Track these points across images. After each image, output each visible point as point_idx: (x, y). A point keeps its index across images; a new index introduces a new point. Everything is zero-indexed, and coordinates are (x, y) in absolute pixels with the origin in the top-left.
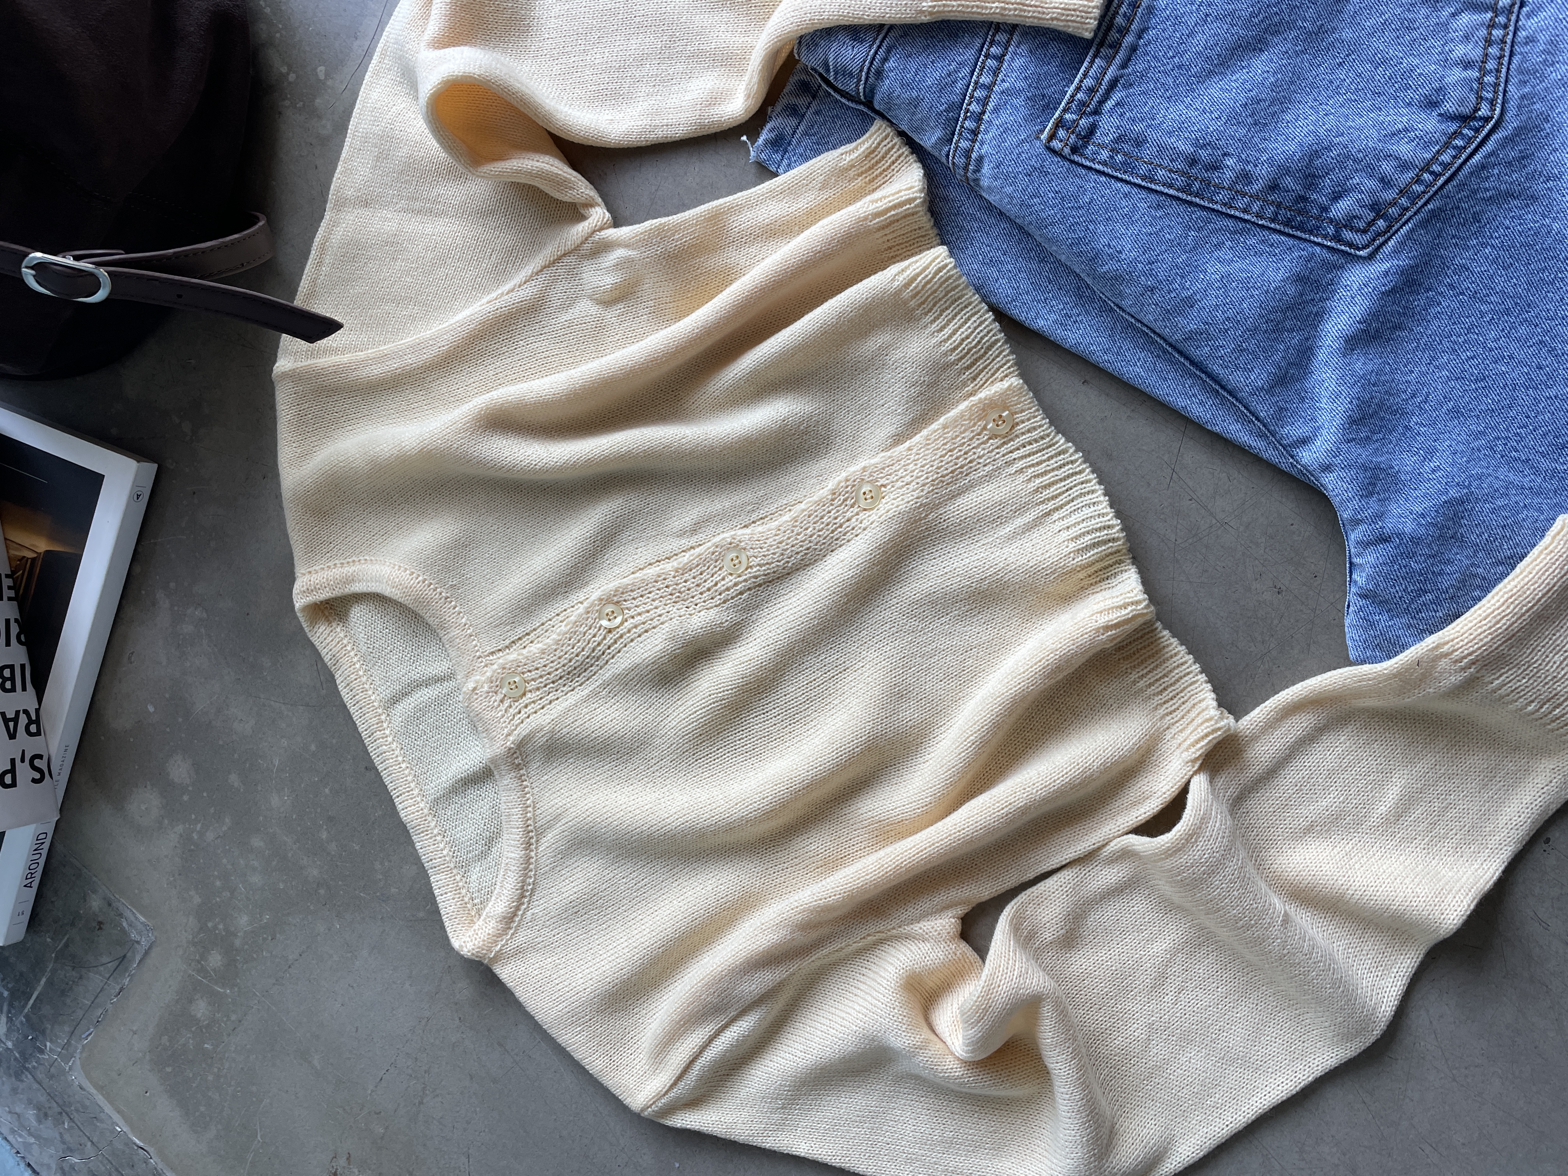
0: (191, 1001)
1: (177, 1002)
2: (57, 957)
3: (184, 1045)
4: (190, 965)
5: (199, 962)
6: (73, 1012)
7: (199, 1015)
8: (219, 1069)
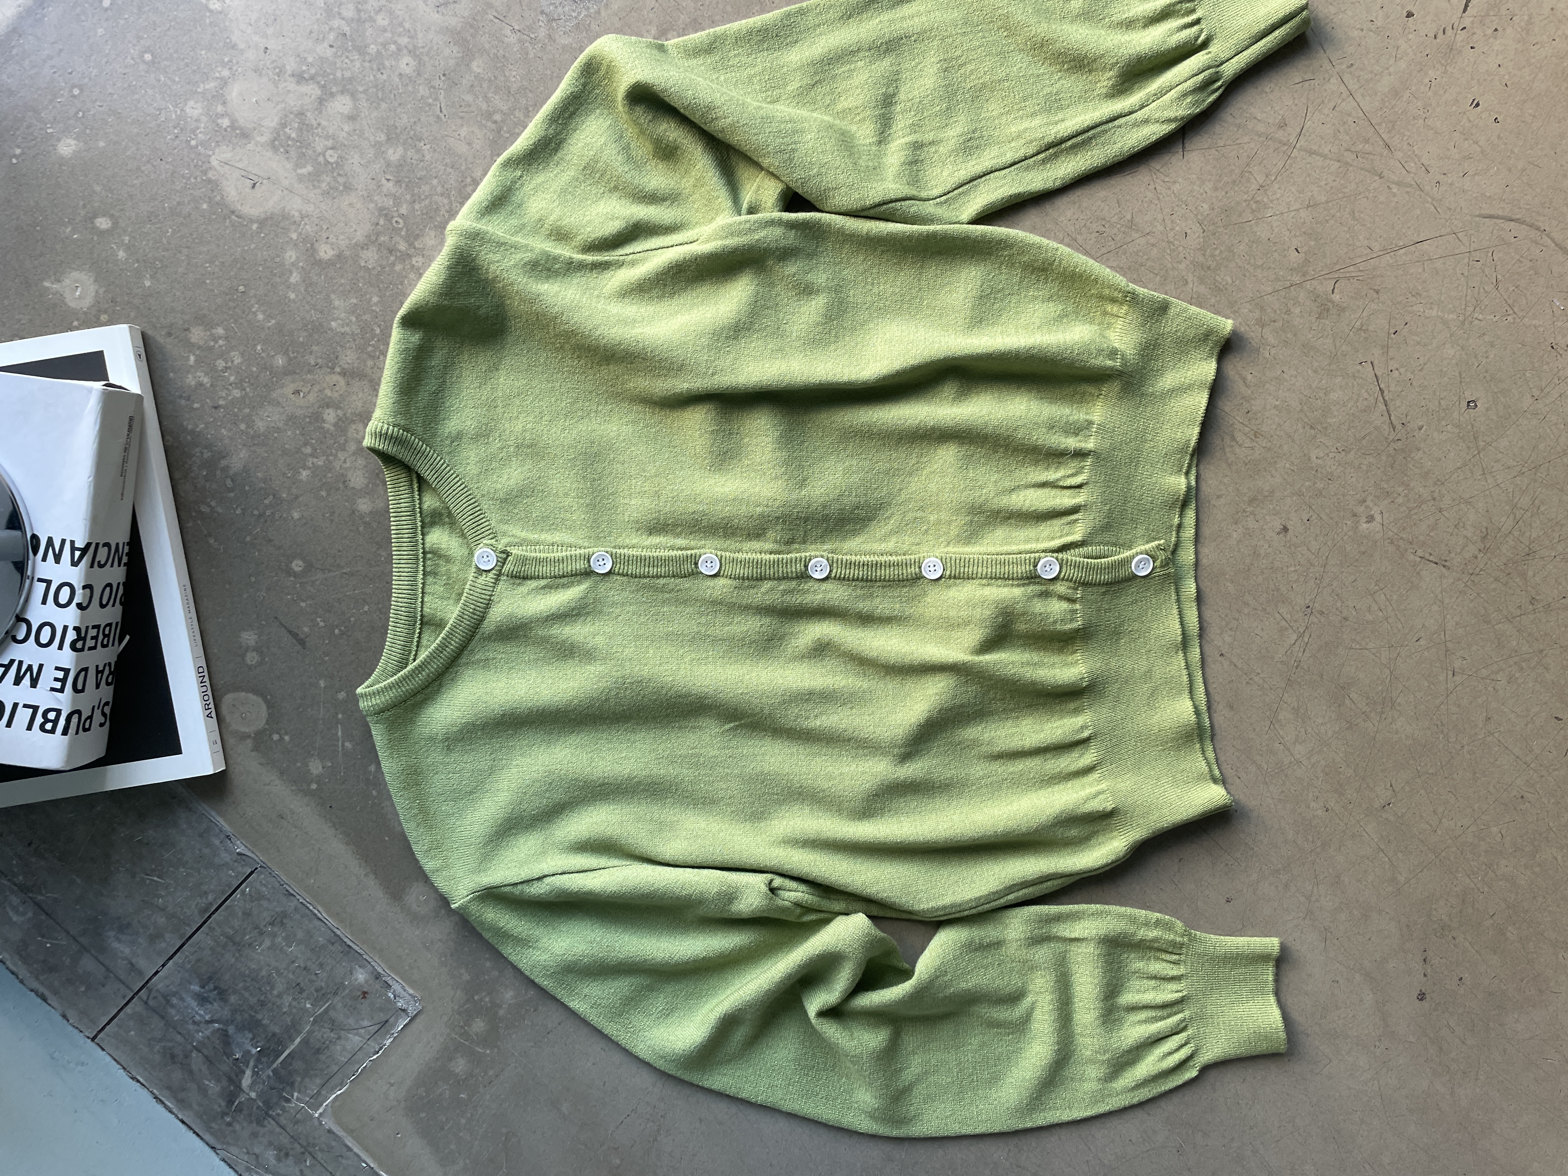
0: (450, 1060)
1: (437, 1059)
2: (315, 1021)
3: (441, 1095)
4: (454, 1030)
5: (462, 1027)
6: (328, 1067)
7: (457, 1071)
8: (472, 1115)
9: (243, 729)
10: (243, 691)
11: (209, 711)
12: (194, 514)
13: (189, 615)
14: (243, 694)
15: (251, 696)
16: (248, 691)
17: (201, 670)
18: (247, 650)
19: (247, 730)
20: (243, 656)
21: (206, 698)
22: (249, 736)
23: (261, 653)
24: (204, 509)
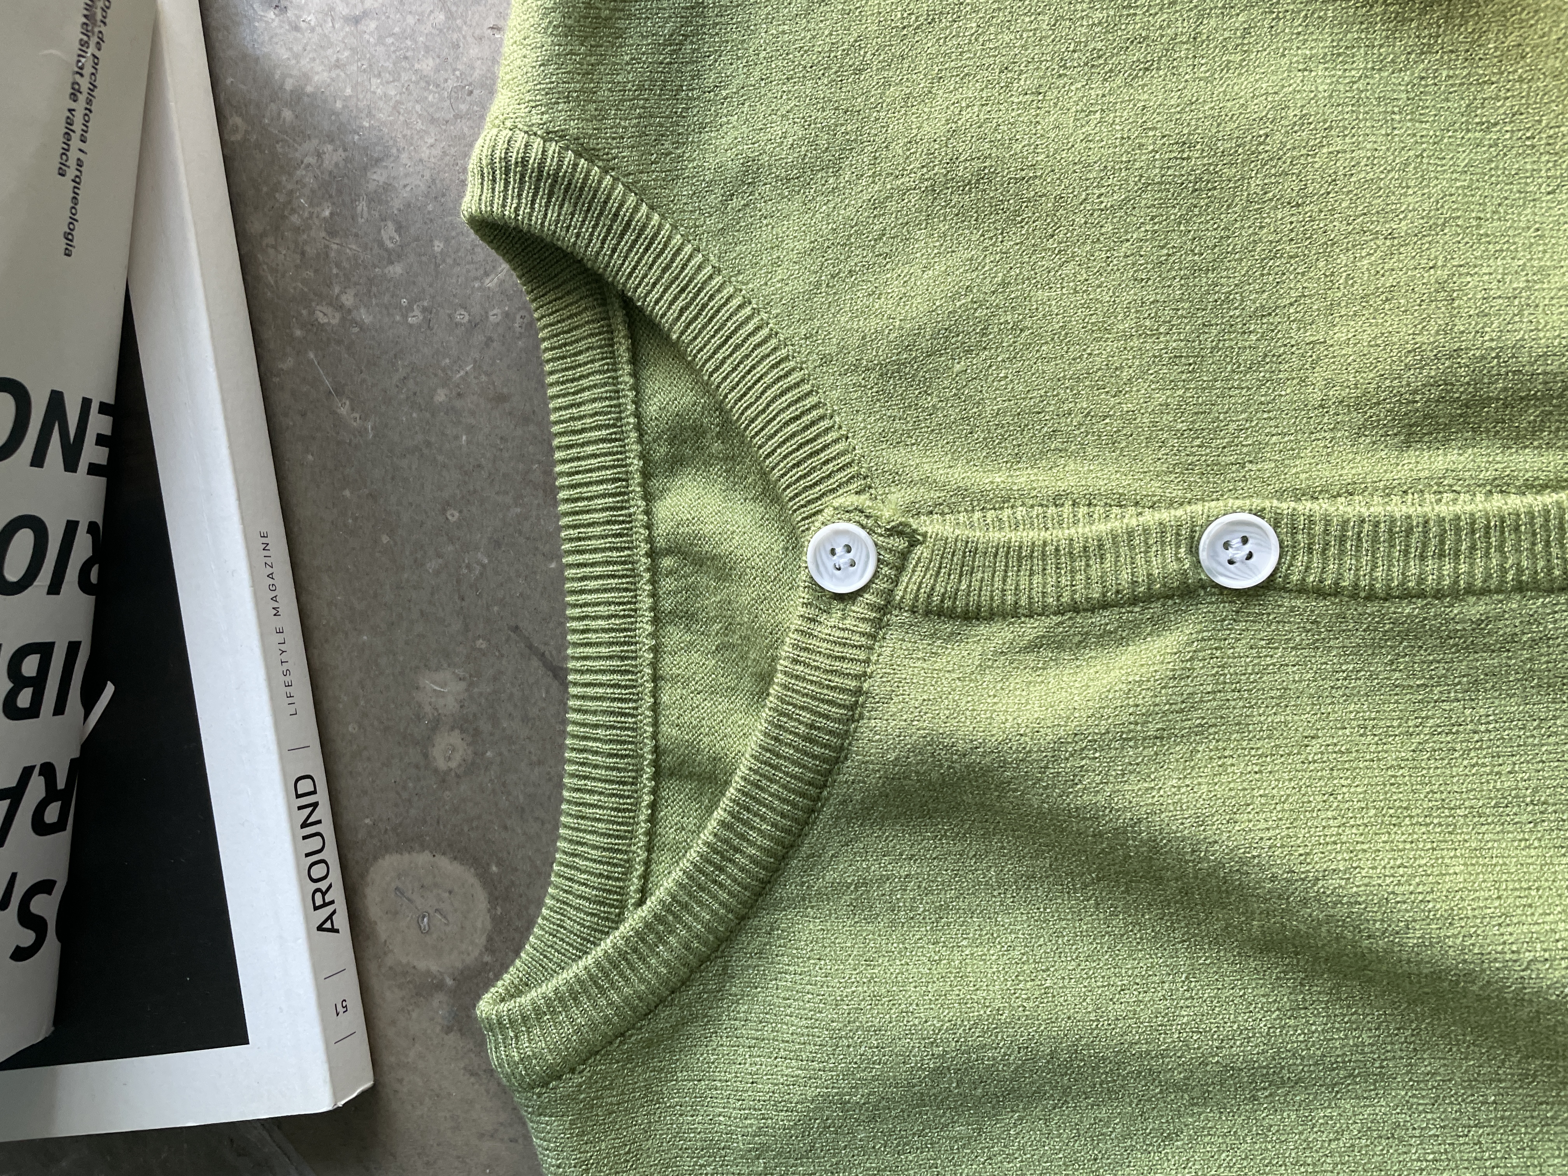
9: (422, 965)
10: (423, 848)
11: (327, 911)
12: (298, 333)
13: (278, 622)
14: (423, 858)
15: (445, 863)
16: (436, 848)
17: (305, 786)
18: (436, 725)
19: (434, 968)
20: (425, 744)
21: (318, 871)
22: (439, 986)
23: (475, 736)
24: (326, 316)
